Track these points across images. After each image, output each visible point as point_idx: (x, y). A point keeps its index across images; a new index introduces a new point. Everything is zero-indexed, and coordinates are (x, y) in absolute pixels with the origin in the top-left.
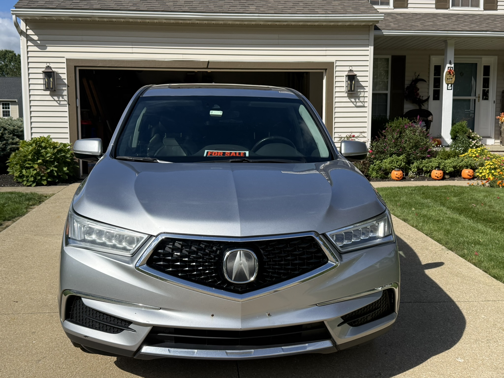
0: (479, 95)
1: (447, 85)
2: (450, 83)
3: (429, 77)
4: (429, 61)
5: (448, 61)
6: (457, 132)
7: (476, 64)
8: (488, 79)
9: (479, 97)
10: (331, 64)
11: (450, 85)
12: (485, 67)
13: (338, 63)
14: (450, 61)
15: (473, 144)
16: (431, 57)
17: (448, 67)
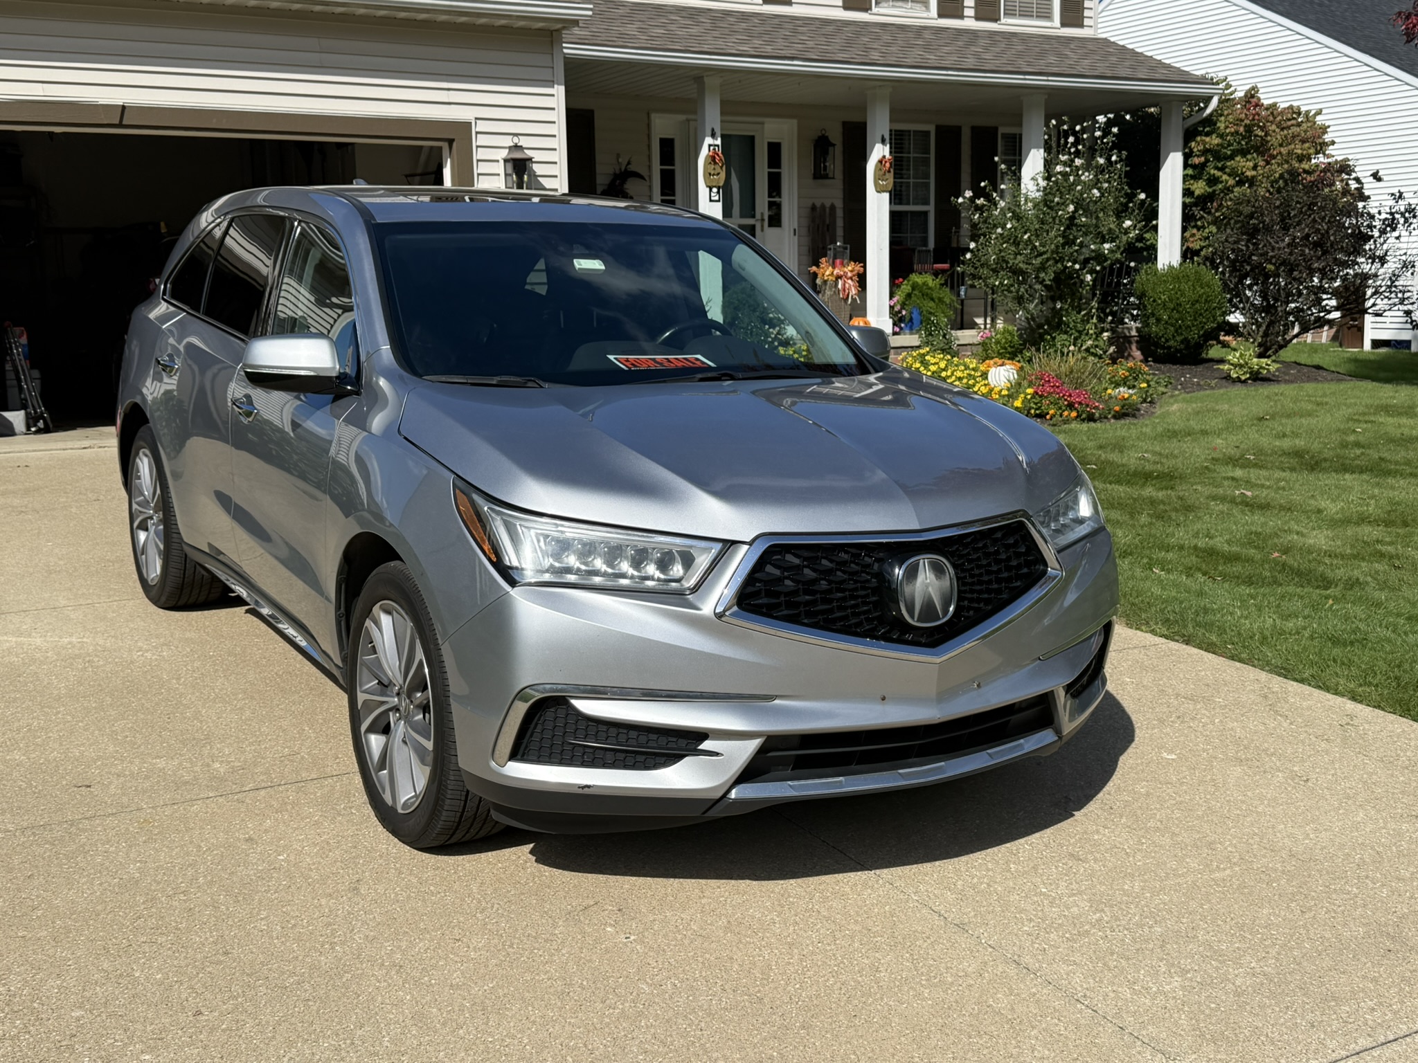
0: (762, 214)
1: (708, 189)
2: (714, 184)
3: (650, 167)
4: (649, 126)
5: (709, 131)
6: (736, 308)
7: (752, 138)
8: (779, 174)
9: (763, 220)
10: (465, 127)
11: (715, 190)
12: (770, 144)
13: (481, 126)
14: (713, 130)
15: (773, 336)
16: (653, 116)
17: (709, 145)
